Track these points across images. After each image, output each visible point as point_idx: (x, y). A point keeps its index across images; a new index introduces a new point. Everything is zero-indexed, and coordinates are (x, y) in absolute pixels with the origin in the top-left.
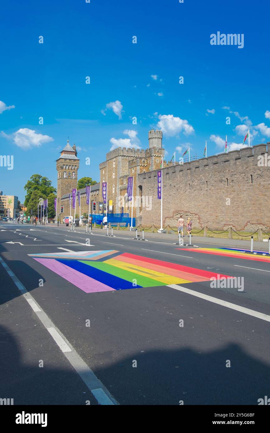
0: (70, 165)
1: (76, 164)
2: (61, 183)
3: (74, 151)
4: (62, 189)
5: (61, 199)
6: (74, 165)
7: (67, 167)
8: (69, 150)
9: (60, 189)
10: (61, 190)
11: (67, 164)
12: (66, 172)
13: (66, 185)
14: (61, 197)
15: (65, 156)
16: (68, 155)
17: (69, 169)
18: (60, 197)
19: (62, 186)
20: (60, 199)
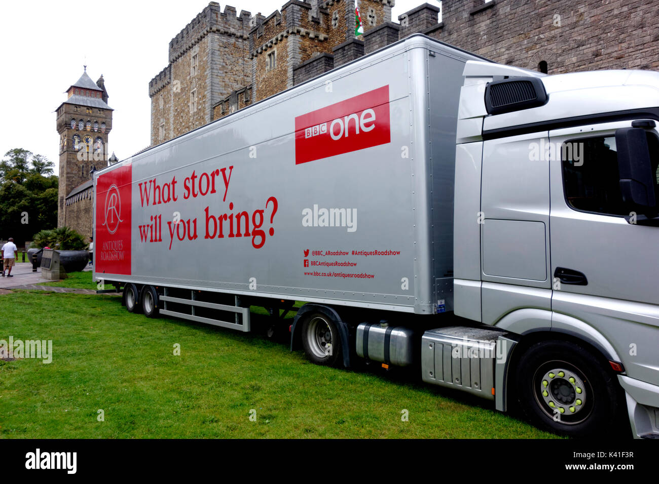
0: (89, 121)
1: (104, 120)
2: (67, 162)
3: (100, 89)
4: (69, 175)
5: (66, 199)
6: (100, 120)
7: (81, 125)
8: (88, 87)
9: (65, 175)
10: (68, 177)
11: (80, 117)
12: (78, 136)
13: (79, 168)
14: (67, 194)
15: (76, 99)
16: (85, 98)
17: (85, 130)
18: (65, 196)
19: (69, 170)
20: (64, 200)
